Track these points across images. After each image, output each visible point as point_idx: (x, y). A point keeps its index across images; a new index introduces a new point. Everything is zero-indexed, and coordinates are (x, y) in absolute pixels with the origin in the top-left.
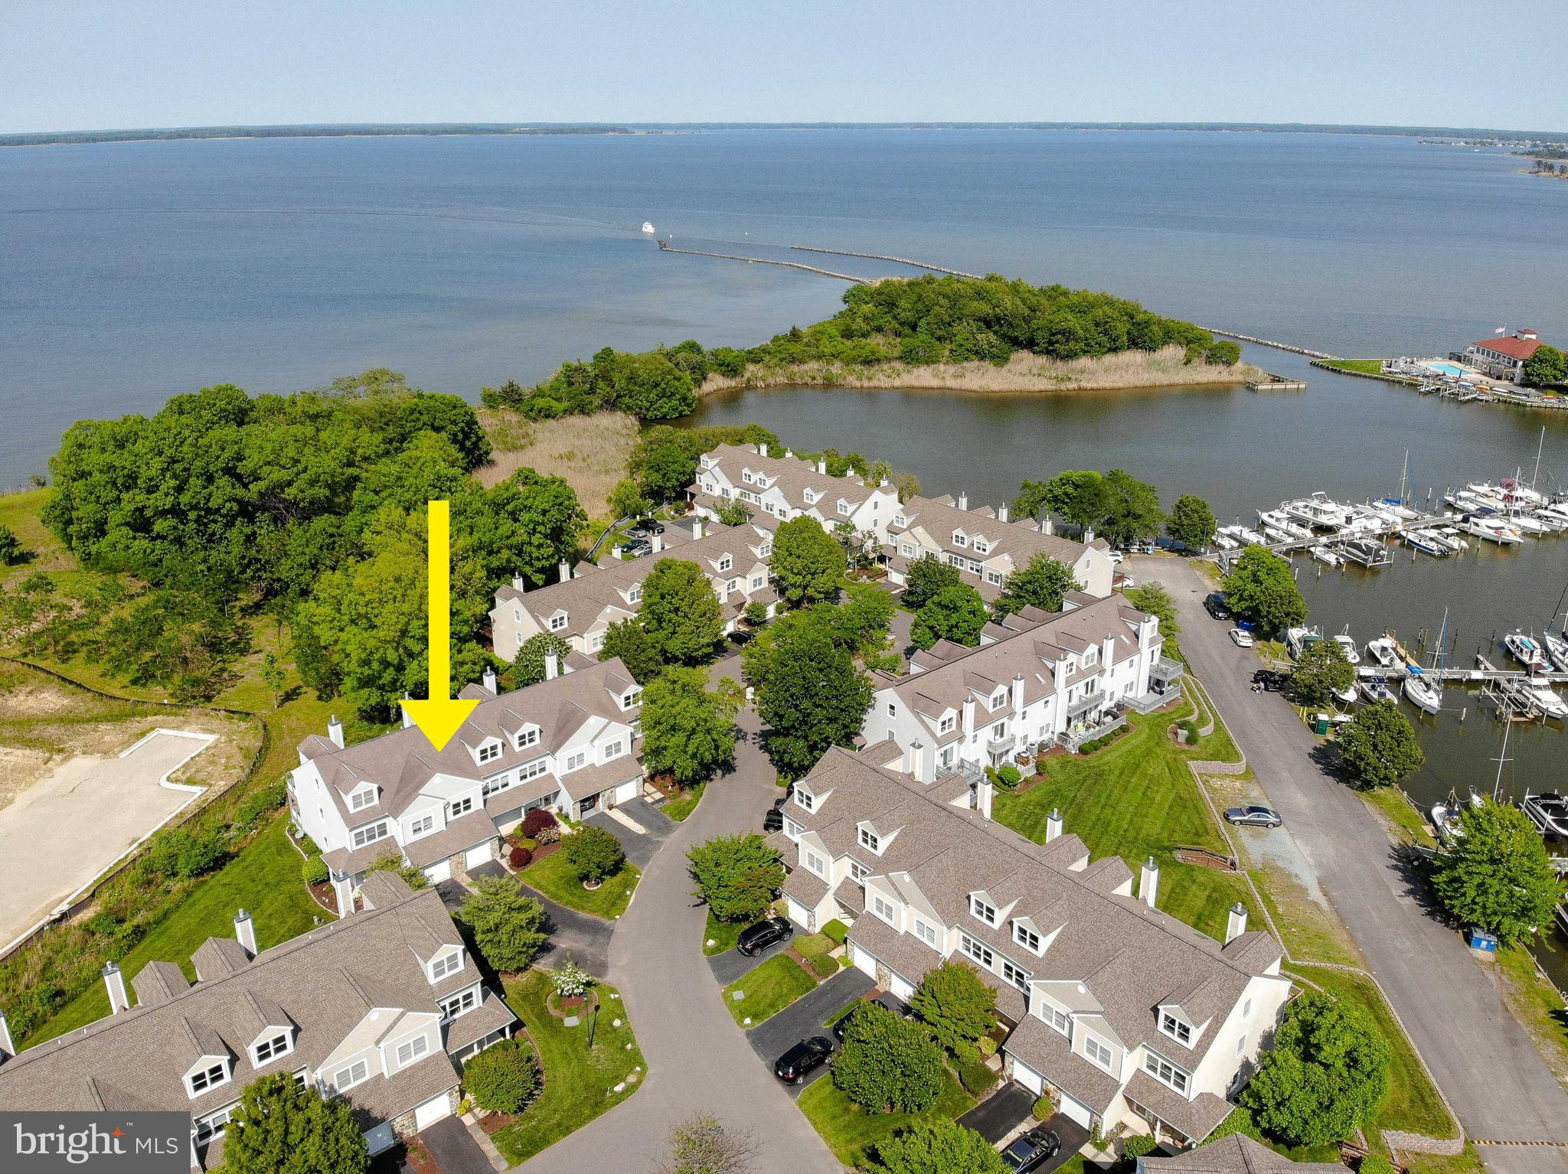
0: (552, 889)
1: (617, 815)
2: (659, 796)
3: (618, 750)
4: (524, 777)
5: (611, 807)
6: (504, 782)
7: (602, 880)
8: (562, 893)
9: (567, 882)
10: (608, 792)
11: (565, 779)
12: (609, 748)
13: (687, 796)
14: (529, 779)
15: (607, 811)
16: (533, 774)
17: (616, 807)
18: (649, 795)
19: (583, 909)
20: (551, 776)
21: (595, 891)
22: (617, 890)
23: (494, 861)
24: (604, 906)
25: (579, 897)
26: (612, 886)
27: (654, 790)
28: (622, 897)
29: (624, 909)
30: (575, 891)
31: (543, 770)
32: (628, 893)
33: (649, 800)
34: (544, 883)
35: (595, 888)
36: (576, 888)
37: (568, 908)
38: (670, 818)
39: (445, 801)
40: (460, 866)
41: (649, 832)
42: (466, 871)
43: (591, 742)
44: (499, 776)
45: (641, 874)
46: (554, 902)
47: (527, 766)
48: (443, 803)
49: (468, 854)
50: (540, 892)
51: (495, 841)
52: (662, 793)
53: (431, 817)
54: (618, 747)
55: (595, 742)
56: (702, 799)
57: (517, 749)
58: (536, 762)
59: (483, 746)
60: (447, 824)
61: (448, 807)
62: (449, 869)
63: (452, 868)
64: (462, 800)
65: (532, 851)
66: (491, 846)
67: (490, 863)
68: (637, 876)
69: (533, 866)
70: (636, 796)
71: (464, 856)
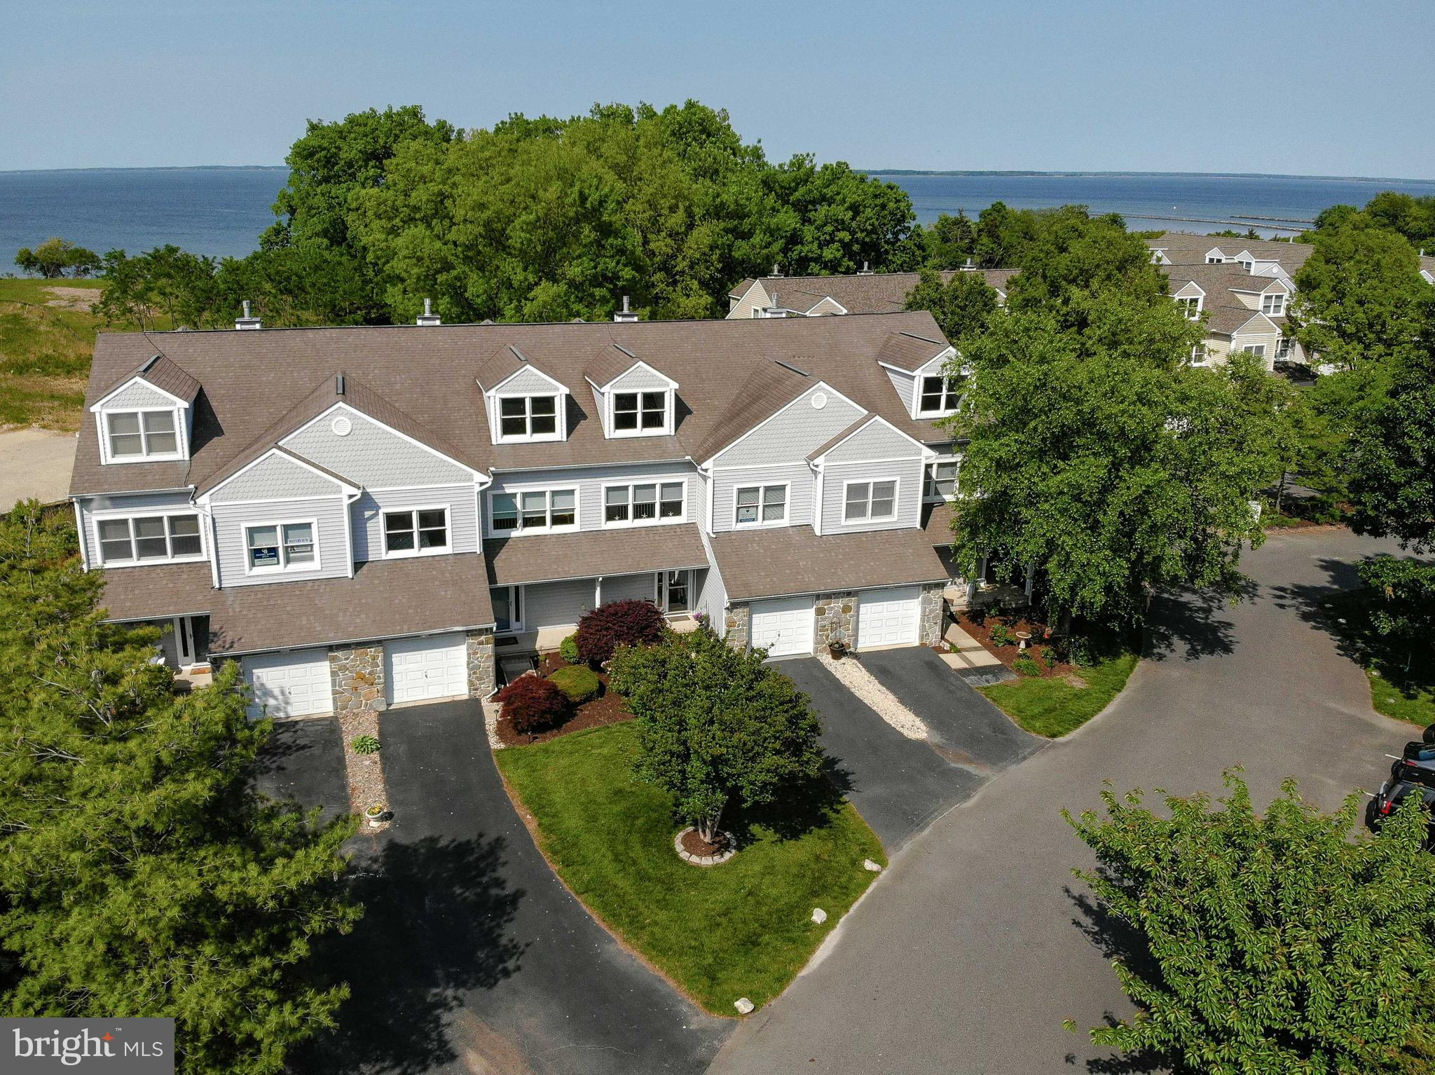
0: (572, 821)
1: (851, 674)
2: (985, 658)
3: (883, 507)
4: (616, 512)
5: (839, 651)
6: (562, 505)
7: (744, 839)
8: (594, 847)
9: (629, 816)
10: (838, 604)
11: (719, 539)
12: (857, 491)
13: (1077, 679)
14: (630, 523)
15: (826, 659)
16: (644, 510)
17: (855, 656)
18: (955, 649)
19: (635, 925)
20: (691, 530)
21: (703, 873)
22: (779, 891)
23: (473, 705)
24: (713, 940)
25: (642, 877)
26: (769, 870)
27: (973, 642)
28: (790, 927)
29: (783, 979)
30: (637, 851)
31: (672, 508)
32: (819, 916)
33: (954, 662)
34: (559, 796)
35: (707, 861)
36: (646, 844)
37: (588, 908)
38: (1014, 721)
39: (358, 493)
40: (364, 690)
41: (937, 739)
42: (383, 708)
43: (812, 457)
44: (548, 487)
45: (883, 863)
46: (554, 868)
47: (631, 481)
48: (351, 497)
49: (396, 658)
50: (531, 823)
51: (481, 643)
52: (996, 655)
53: (308, 526)
54: (884, 497)
55: (820, 460)
56: (1119, 698)
57: (610, 431)
58: (658, 479)
59: (514, 391)
60: (358, 565)
61: (368, 514)
62: (329, 687)
63: (340, 686)
64: (415, 509)
65: (578, 699)
66: (469, 655)
67: (454, 705)
68: (869, 865)
69: (554, 741)
70: (917, 643)
71: (380, 661)
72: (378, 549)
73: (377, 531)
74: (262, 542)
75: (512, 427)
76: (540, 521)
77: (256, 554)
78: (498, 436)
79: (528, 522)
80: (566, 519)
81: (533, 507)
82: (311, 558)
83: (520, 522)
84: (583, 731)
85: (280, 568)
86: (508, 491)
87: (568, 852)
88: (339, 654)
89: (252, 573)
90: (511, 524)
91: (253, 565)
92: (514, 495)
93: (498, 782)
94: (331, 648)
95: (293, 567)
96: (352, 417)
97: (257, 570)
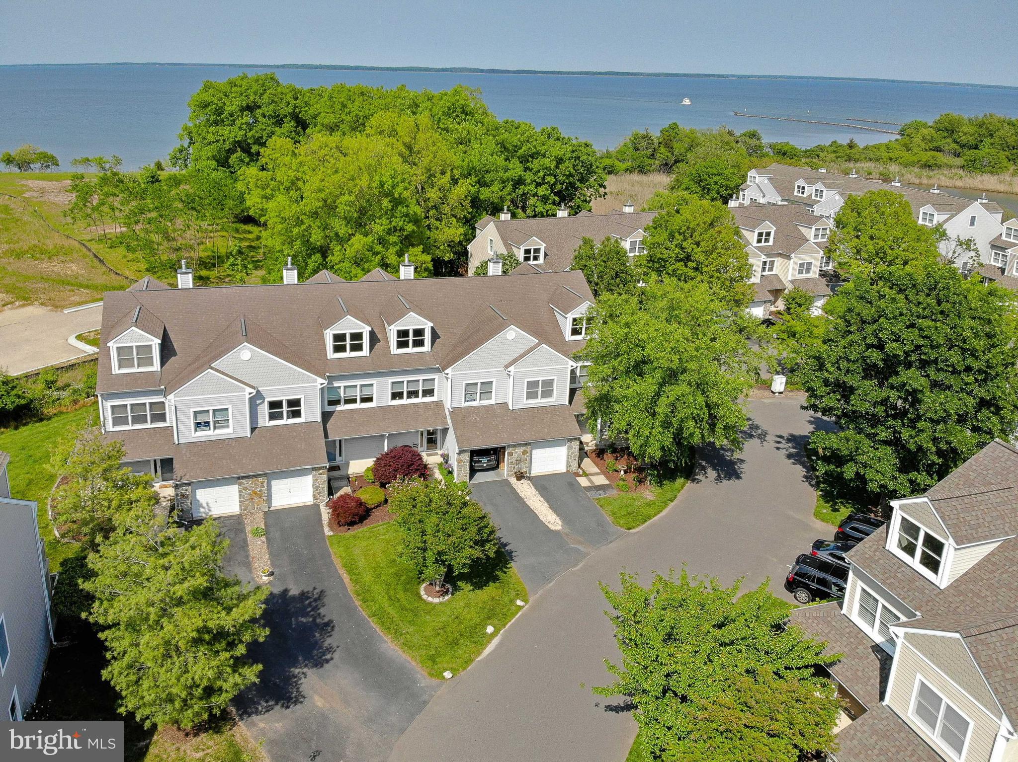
0: (368, 577)
1: (525, 490)
2: (601, 480)
3: (548, 393)
4: (396, 395)
5: (520, 476)
6: (366, 392)
7: (456, 588)
8: (378, 591)
9: (397, 575)
10: (520, 450)
11: (455, 412)
12: (532, 385)
13: (650, 492)
14: (405, 401)
15: (513, 480)
16: (413, 394)
18: (585, 474)
19: (398, 633)
20: (439, 404)
21: (434, 606)
22: (472, 616)
23: (316, 506)
24: (435, 642)
25: (401, 609)
26: (468, 605)
27: (596, 470)
28: (475, 636)
29: (468, 662)
30: (401, 595)
31: (429, 392)
32: (490, 629)
33: (583, 482)
34: (361, 563)
35: (436, 600)
36: (406, 590)
37: (374, 624)
38: (609, 519)
39: (254, 392)
40: (256, 499)
41: (567, 530)
42: (266, 510)
43: (507, 367)
44: (358, 382)
45: (526, 601)
46: (358, 603)
47: (405, 379)
48: (250, 394)
49: (274, 483)
50: (346, 578)
51: (320, 474)
52: (608, 478)
53: (227, 410)
54: (548, 388)
55: (512, 368)
56: (671, 505)
57: (394, 350)
58: (421, 377)
59: (340, 330)
60: (253, 429)
61: (258, 402)
62: (238, 499)
63: (244, 498)
64: (284, 399)
65: (373, 506)
66: (313, 480)
67: (305, 508)
68: (519, 603)
69: (359, 530)
70: (564, 470)
71: (265, 484)
72: (264, 421)
73: (264, 410)
74: (201, 419)
75: (339, 349)
76: (354, 401)
77: (198, 425)
78: (331, 355)
79: (348, 401)
80: (370, 399)
81: (350, 394)
82: (228, 427)
83: (342, 402)
84: (375, 525)
85: (210, 432)
86: (335, 385)
87: (365, 594)
88: (244, 481)
89: (196, 435)
90: (337, 402)
91: (196, 431)
92: (340, 387)
93: (329, 555)
94: (239, 478)
95: (218, 431)
96: (250, 350)
97: (199, 434)
